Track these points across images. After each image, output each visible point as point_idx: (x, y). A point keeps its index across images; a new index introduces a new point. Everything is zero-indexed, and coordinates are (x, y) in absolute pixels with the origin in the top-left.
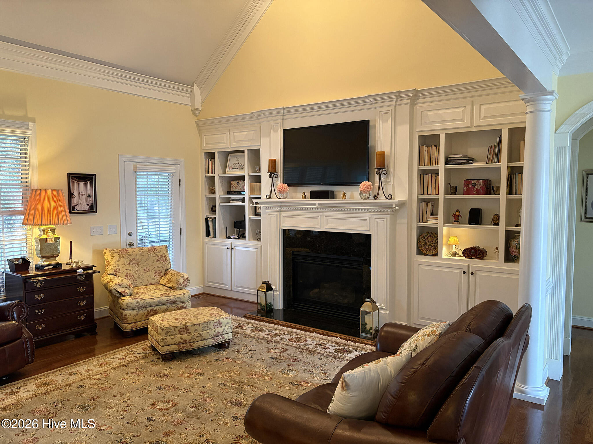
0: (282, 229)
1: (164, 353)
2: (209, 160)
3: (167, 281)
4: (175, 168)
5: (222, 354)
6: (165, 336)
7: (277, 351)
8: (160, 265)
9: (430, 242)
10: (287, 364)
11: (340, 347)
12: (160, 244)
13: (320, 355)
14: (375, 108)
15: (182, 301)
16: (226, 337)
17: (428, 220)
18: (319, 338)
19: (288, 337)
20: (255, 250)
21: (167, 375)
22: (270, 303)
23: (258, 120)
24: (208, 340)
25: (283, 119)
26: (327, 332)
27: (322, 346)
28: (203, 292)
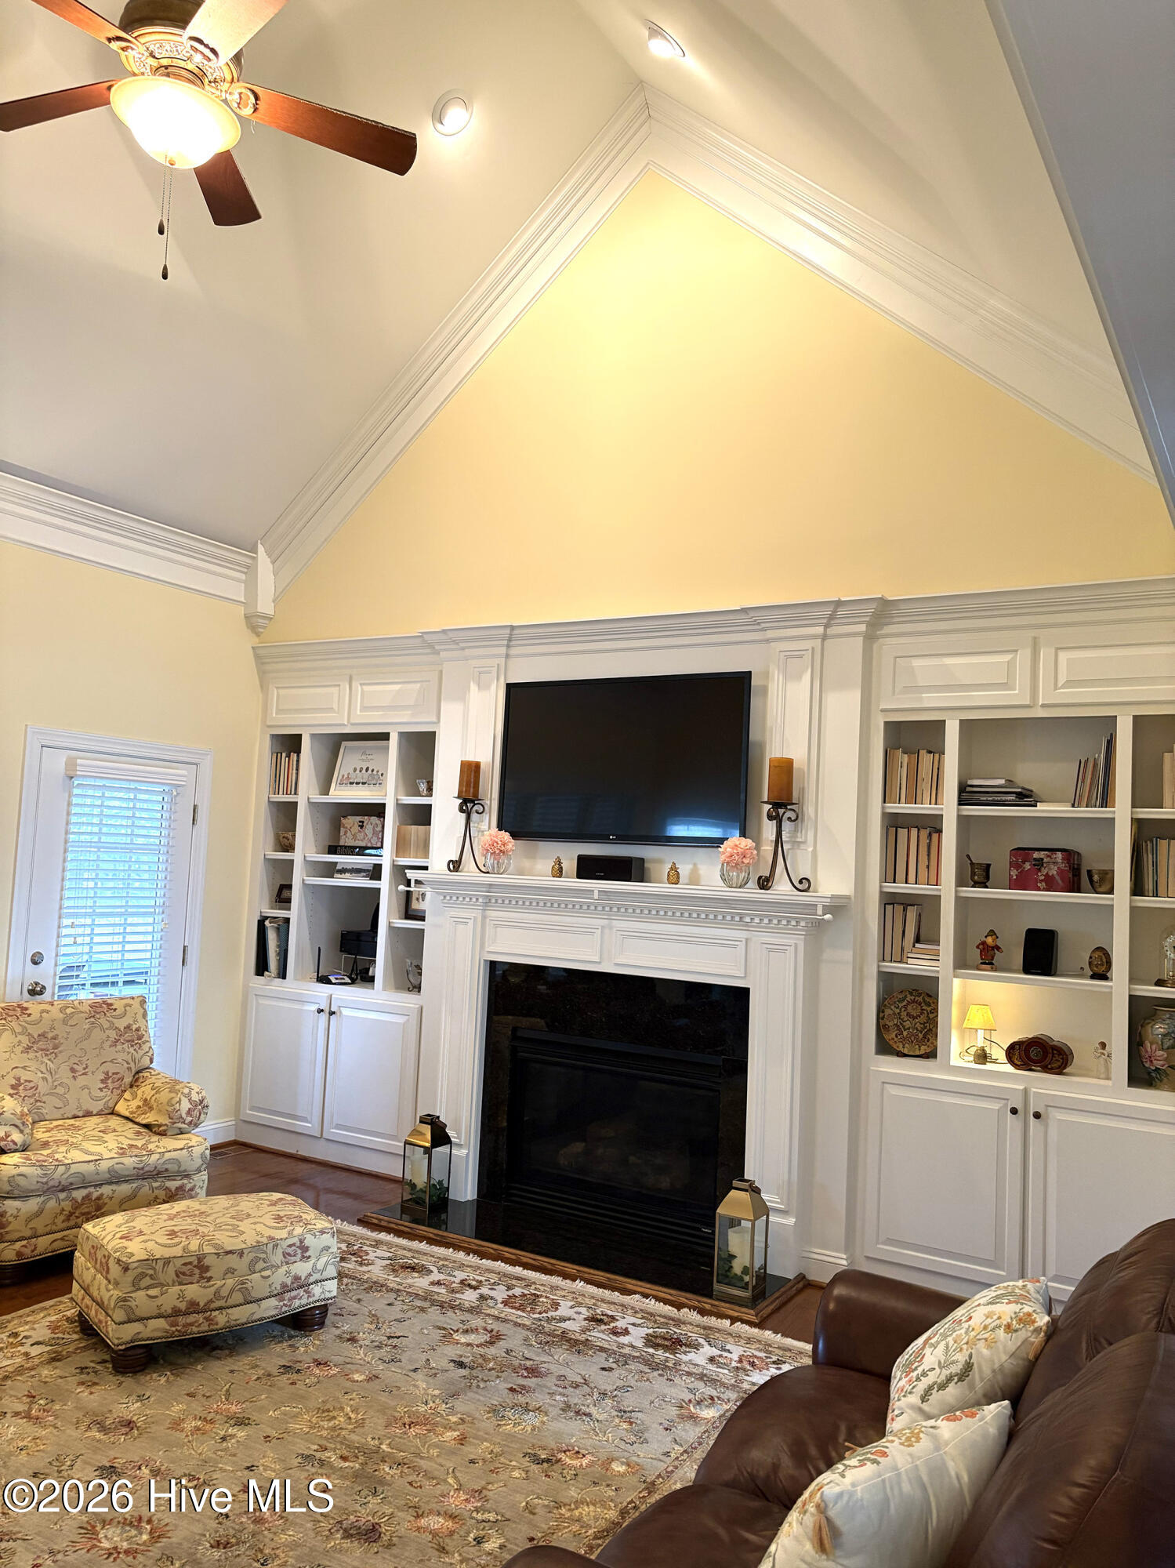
0: (485, 961)
1: (123, 1347)
2: (284, 755)
3: (139, 1107)
4: (184, 772)
5: (303, 1349)
6: (129, 1290)
7: (472, 1338)
8: (121, 1058)
9: (914, 1018)
10: (509, 1386)
11: (660, 1330)
12: (120, 991)
13: (604, 1355)
14: (767, 641)
15: (182, 1169)
16: (317, 1290)
17: (910, 955)
18: (593, 1298)
19: (500, 1293)
20: (401, 1020)
21: (129, 1424)
22: (440, 1183)
23: (433, 653)
24: (264, 1304)
25: (507, 656)
26: (617, 1277)
27: (605, 1324)
28: (232, 1138)
